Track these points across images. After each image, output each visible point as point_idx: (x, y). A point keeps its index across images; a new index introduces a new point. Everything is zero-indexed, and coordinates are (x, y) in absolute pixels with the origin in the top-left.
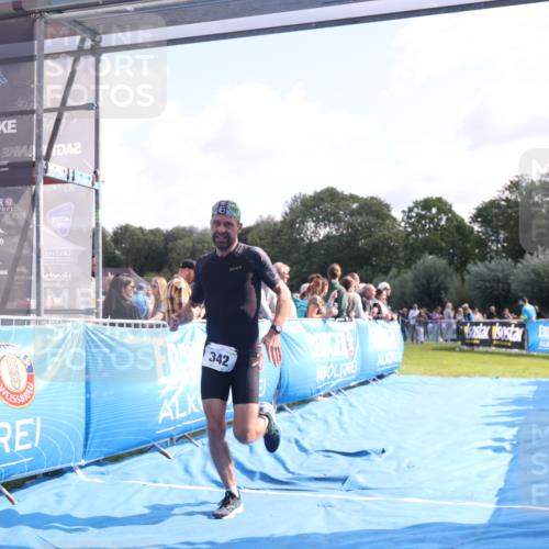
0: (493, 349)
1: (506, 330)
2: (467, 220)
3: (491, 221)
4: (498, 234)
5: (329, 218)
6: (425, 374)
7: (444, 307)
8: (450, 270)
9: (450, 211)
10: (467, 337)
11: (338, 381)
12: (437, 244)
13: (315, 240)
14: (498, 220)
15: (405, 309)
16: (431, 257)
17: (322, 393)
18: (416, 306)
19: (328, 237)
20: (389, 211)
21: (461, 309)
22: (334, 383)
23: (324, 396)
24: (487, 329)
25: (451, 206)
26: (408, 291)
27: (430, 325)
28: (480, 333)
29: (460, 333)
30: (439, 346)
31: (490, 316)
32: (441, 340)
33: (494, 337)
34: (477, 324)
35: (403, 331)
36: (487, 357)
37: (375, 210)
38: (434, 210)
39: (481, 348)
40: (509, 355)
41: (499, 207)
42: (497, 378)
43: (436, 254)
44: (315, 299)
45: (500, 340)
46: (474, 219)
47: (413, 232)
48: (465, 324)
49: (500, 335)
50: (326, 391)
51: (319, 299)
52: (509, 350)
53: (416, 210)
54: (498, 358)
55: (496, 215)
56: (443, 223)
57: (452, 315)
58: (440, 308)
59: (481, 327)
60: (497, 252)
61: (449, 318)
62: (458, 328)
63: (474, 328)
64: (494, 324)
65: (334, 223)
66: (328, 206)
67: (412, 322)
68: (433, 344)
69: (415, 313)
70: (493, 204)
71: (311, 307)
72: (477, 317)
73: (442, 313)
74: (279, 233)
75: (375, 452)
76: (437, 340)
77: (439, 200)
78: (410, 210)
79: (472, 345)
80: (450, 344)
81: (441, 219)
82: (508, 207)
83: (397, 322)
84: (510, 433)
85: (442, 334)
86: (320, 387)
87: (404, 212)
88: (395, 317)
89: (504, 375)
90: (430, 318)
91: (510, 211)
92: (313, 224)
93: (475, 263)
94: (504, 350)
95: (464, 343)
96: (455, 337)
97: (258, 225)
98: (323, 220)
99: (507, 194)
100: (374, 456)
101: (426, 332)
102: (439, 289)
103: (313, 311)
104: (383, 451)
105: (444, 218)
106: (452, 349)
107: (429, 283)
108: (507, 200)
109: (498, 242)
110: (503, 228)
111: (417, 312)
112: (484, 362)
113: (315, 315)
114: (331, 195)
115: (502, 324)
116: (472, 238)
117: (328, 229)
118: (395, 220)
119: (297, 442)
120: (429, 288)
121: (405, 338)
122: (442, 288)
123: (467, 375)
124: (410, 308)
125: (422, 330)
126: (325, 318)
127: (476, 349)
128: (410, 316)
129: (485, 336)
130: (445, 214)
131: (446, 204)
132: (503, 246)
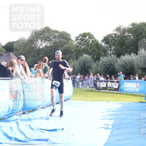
0: (107, 91)
1: (112, 84)
2: (100, 42)
3: (109, 42)
4: (111, 47)
5: (46, 39)
6: (81, 100)
7: (89, 75)
8: (93, 61)
9: (94, 38)
10: (98, 86)
11: (47, 102)
12: (88, 50)
13: (41, 47)
14: (112, 42)
15: (75, 75)
16: (86, 55)
17: (41, 107)
18: (79, 74)
19: (46, 47)
20: (70, 37)
21: (96, 76)
22: (46, 103)
23: (41, 108)
24: (105, 83)
25: (93, 36)
26: (76, 68)
27: (84, 82)
28: (103, 85)
29: (95, 85)
30: (87, 90)
31: (107, 78)
32: (88, 87)
33: (108, 86)
34: (102, 81)
35: (73, 84)
36: (104, 94)
37: (65, 36)
38: (87, 37)
39: (103, 91)
40: (113, 93)
41: (112, 37)
42: (108, 102)
43: (88, 54)
44: (39, 70)
45: (110, 87)
46: (103, 41)
47: (79, 46)
48: (97, 81)
49: (110, 85)
50: (43, 106)
51: (41, 70)
52: (113, 91)
53: (80, 37)
54: (109, 94)
55: (111, 40)
56: (91, 42)
57: (93, 78)
58: (88, 75)
59: (103, 82)
60: (110, 54)
61: (92, 79)
62: (95, 83)
63: (101, 83)
64: (108, 81)
65: (48, 41)
66: (46, 34)
67: (77, 80)
68: (85, 89)
69: (78, 77)
70: (110, 36)
71: (38, 73)
72: (102, 79)
73: (89, 77)
74: (27, 44)
75: (59, 129)
76: (86, 87)
77: (89, 33)
78: (78, 37)
79: (99, 89)
80: (91, 89)
81: (90, 41)
82: (115, 37)
83: (71, 80)
84: (111, 122)
85: (88, 85)
86: (40, 105)
87: (76, 37)
88: (70, 78)
89: (110, 101)
90: (84, 79)
91: (116, 38)
92: (40, 41)
93: (103, 57)
94: (111, 91)
95: (96, 89)
96: (93, 86)
97: (18, 41)
98: (44, 40)
99: (115, 32)
100: (59, 131)
101: (83, 84)
102: (88, 68)
103: (38, 75)
104: (63, 129)
105: (91, 40)
106: (92, 91)
107: (85, 65)
108: (115, 34)
109: (111, 50)
110: (113, 45)
111: (80, 76)
112: (104, 96)
113: (39, 77)
114: (47, 30)
115: (111, 82)
116: (101, 48)
117: (46, 43)
118: (72, 40)
119: (30, 126)
120: (84, 67)
121: (74, 87)
122: (89, 67)
123: (97, 101)
124: (77, 75)
125: (81, 83)
126: (43, 78)
127: (101, 91)
128: (77, 78)
129: (105, 86)
130: (91, 39)
131: (92, 35)
132: (113, 52)
